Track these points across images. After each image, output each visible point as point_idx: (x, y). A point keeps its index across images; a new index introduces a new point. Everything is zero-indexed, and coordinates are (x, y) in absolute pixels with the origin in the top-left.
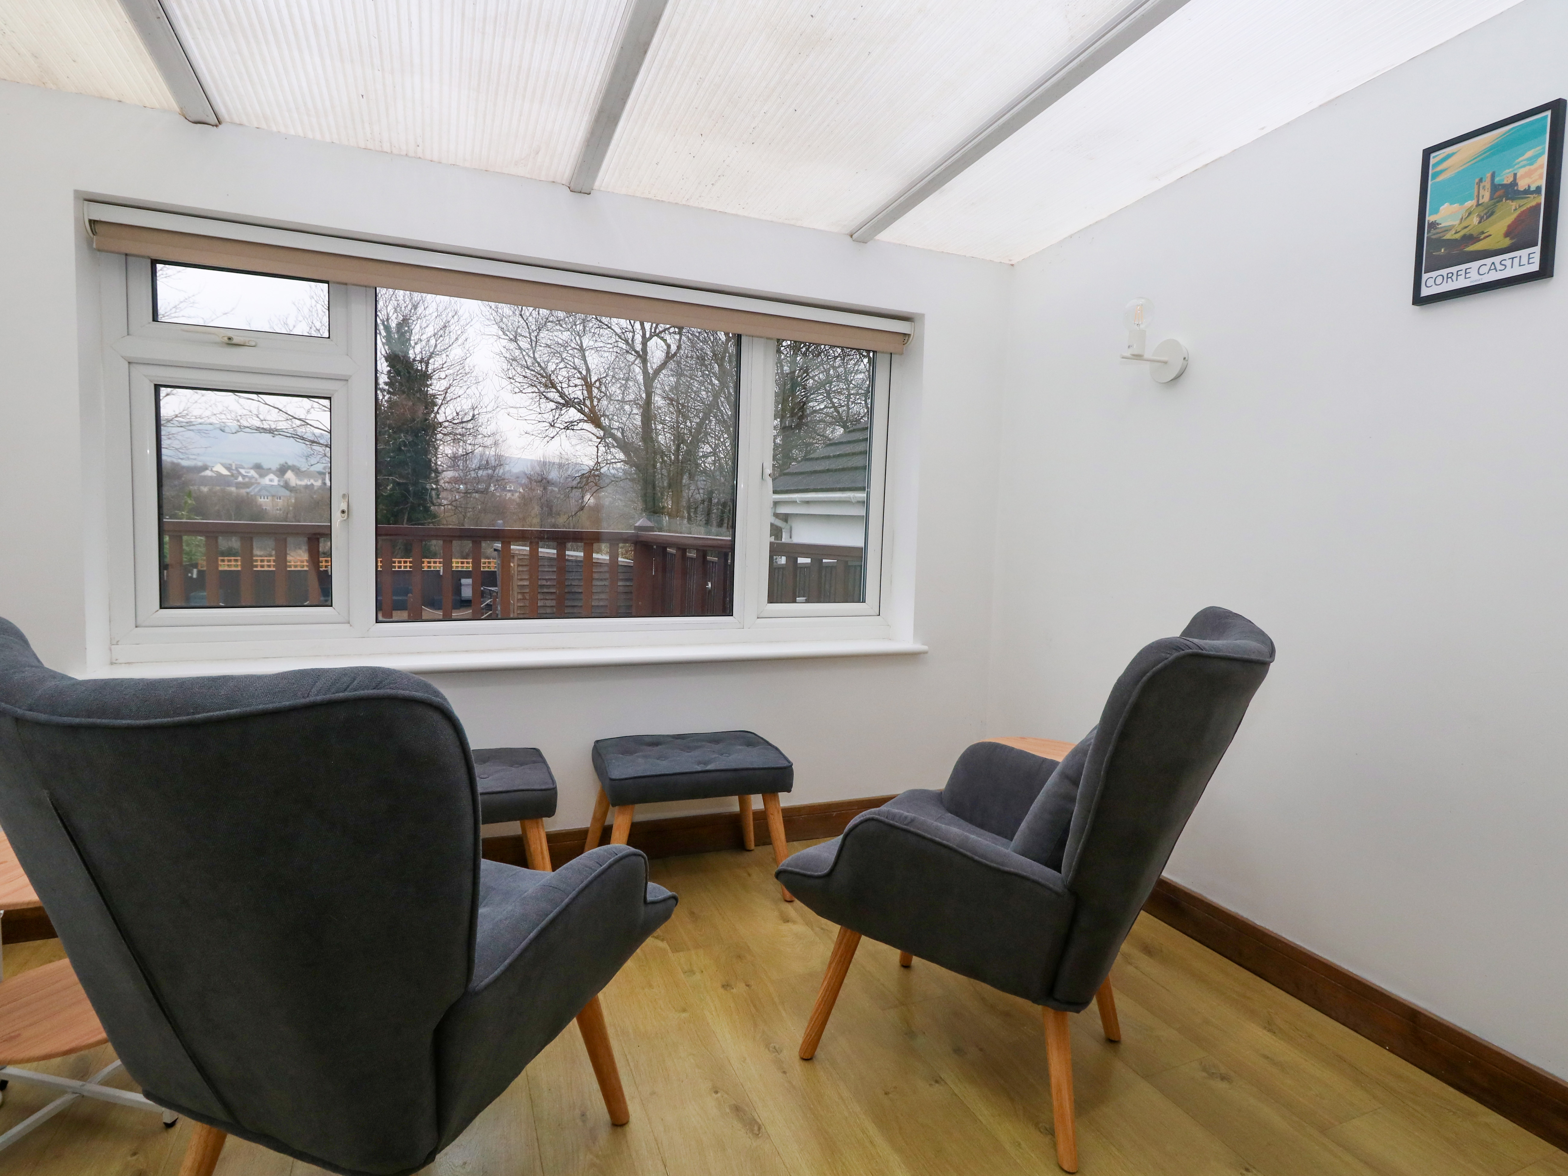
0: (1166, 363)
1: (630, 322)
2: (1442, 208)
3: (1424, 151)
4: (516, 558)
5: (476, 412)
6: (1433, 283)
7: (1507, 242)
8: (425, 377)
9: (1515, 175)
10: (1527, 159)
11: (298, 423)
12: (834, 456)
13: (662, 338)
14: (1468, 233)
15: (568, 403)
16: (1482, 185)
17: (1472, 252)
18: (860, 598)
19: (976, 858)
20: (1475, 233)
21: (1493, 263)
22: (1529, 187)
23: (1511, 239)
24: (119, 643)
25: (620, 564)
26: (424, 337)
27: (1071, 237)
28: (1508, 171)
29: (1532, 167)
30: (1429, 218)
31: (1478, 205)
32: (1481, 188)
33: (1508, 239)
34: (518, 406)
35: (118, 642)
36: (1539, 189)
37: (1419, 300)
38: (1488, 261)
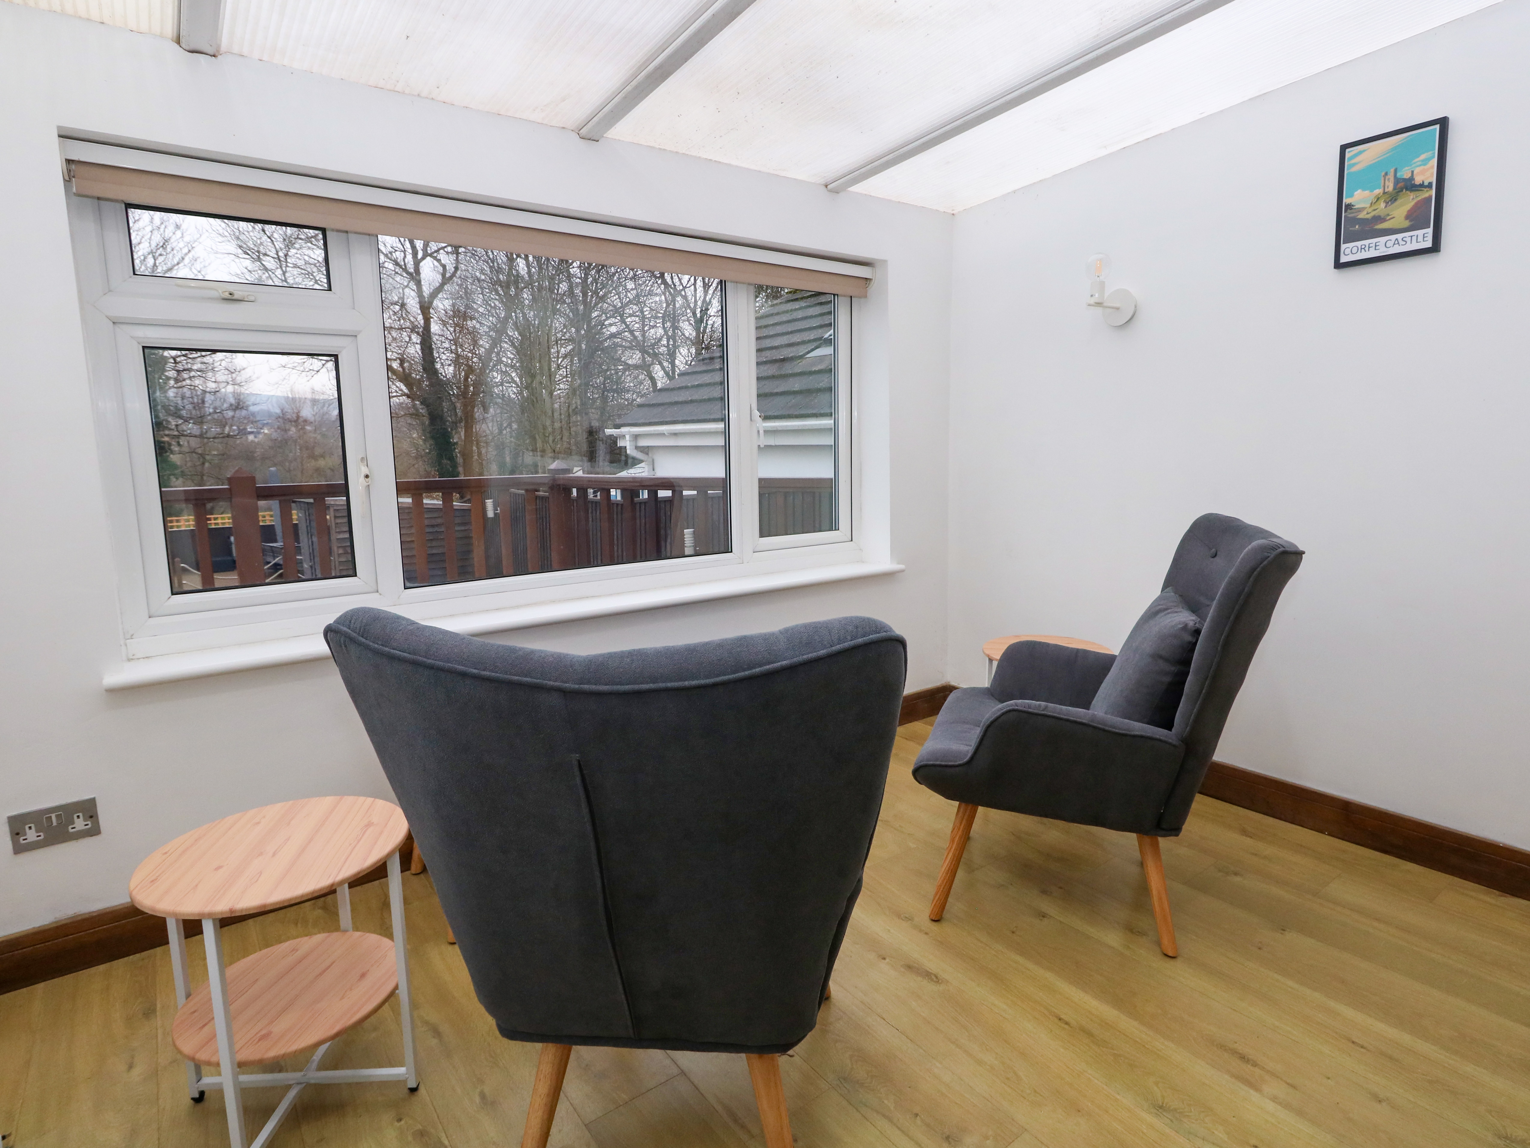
0: (1118, 309)
1: (400, 241)
2: (1356, 193)
3: (1341, 146)
4: (332, 510)
6: (1351, 251)
7: (1407, 224)
9: (1413, 172)
10: (1423, 161)
12: (693, 387)
13: (435, 258)
14: (1377, 215)
16: (1387, 178)
17: (1379, 229)
18: (833, 526)
19: (1107, 728)
20: (1382, 215)
21: (1397, 239)
22: (1423, 182)
23: (1411, 221)
24: (133, 637)
25: (455, 508)
27: (1014, 192)
28: (1406, 168)
29: (1426, 167)
30: (1346, 200)
31: (1384, 193)
32: (1386, 181)
33: (1408, 221)
35: (132, 635)
36: (1430, 184)
37: (1339, 265)
38: (1393, 237)
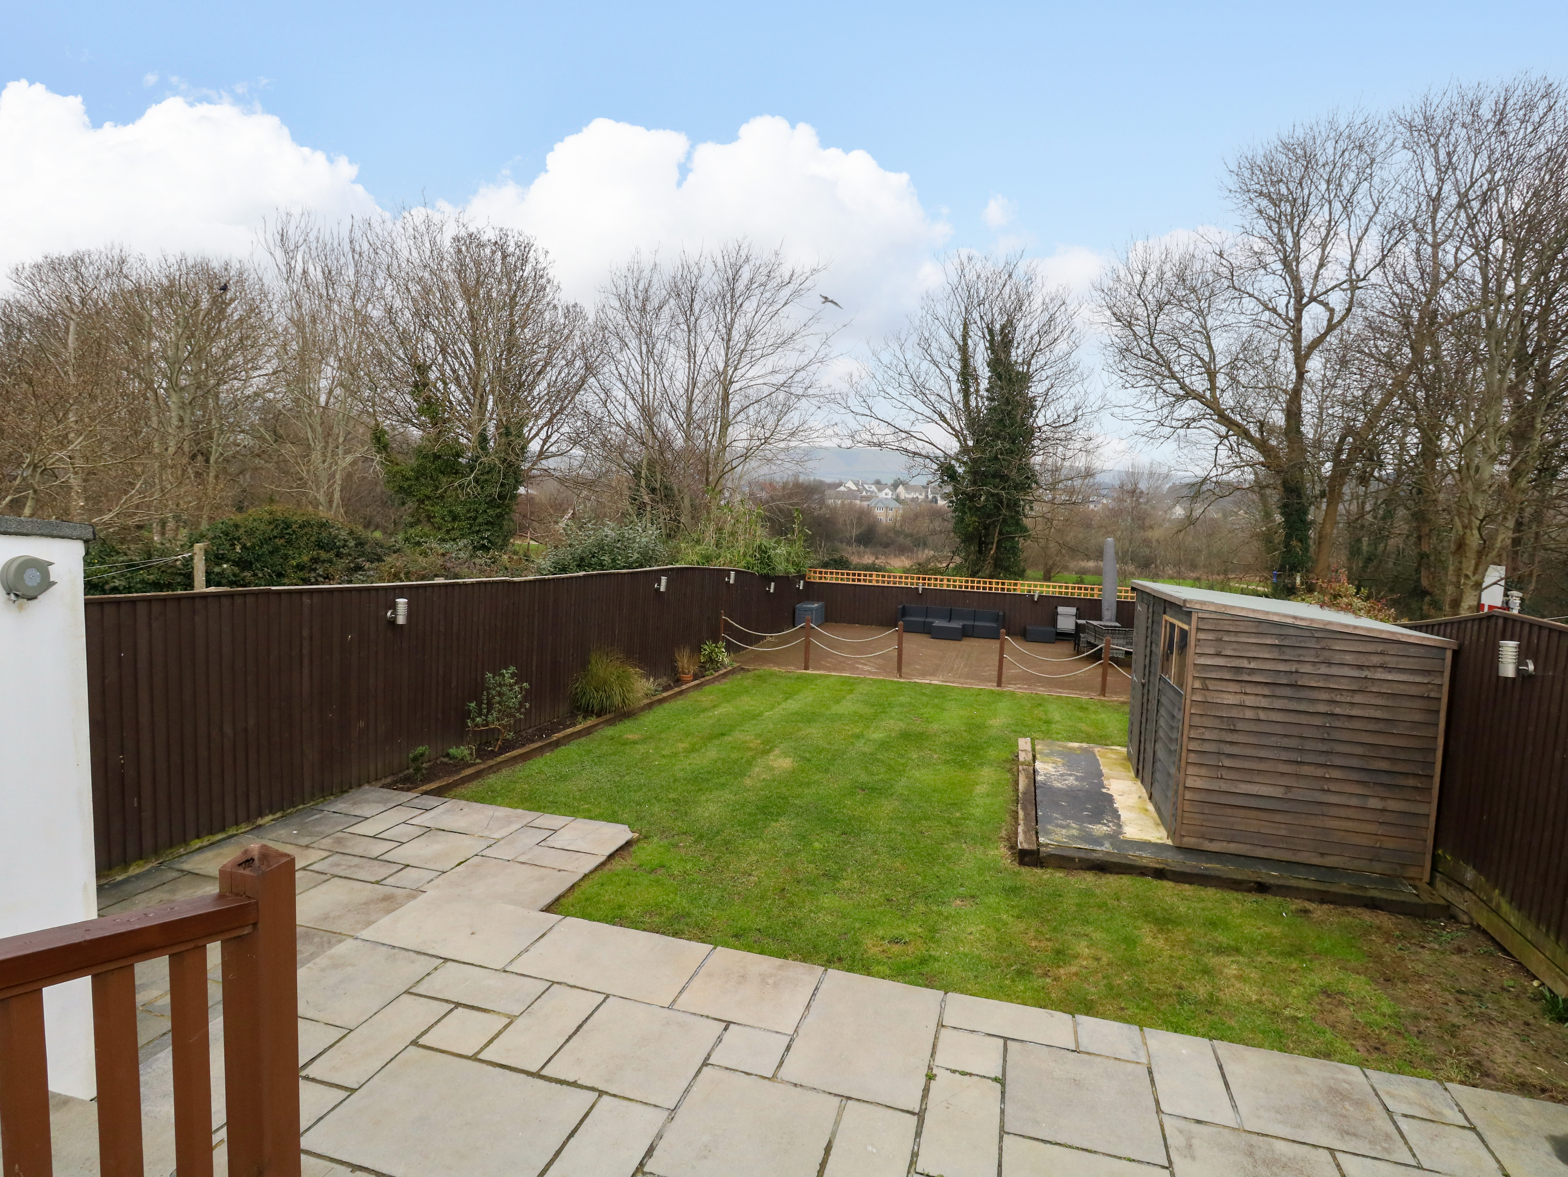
5: (1080, 412)
8: (1025, 378)
11: (904, 435)
15: (1189, 394)
26: (1027, 336)
34: (1123, 404)
